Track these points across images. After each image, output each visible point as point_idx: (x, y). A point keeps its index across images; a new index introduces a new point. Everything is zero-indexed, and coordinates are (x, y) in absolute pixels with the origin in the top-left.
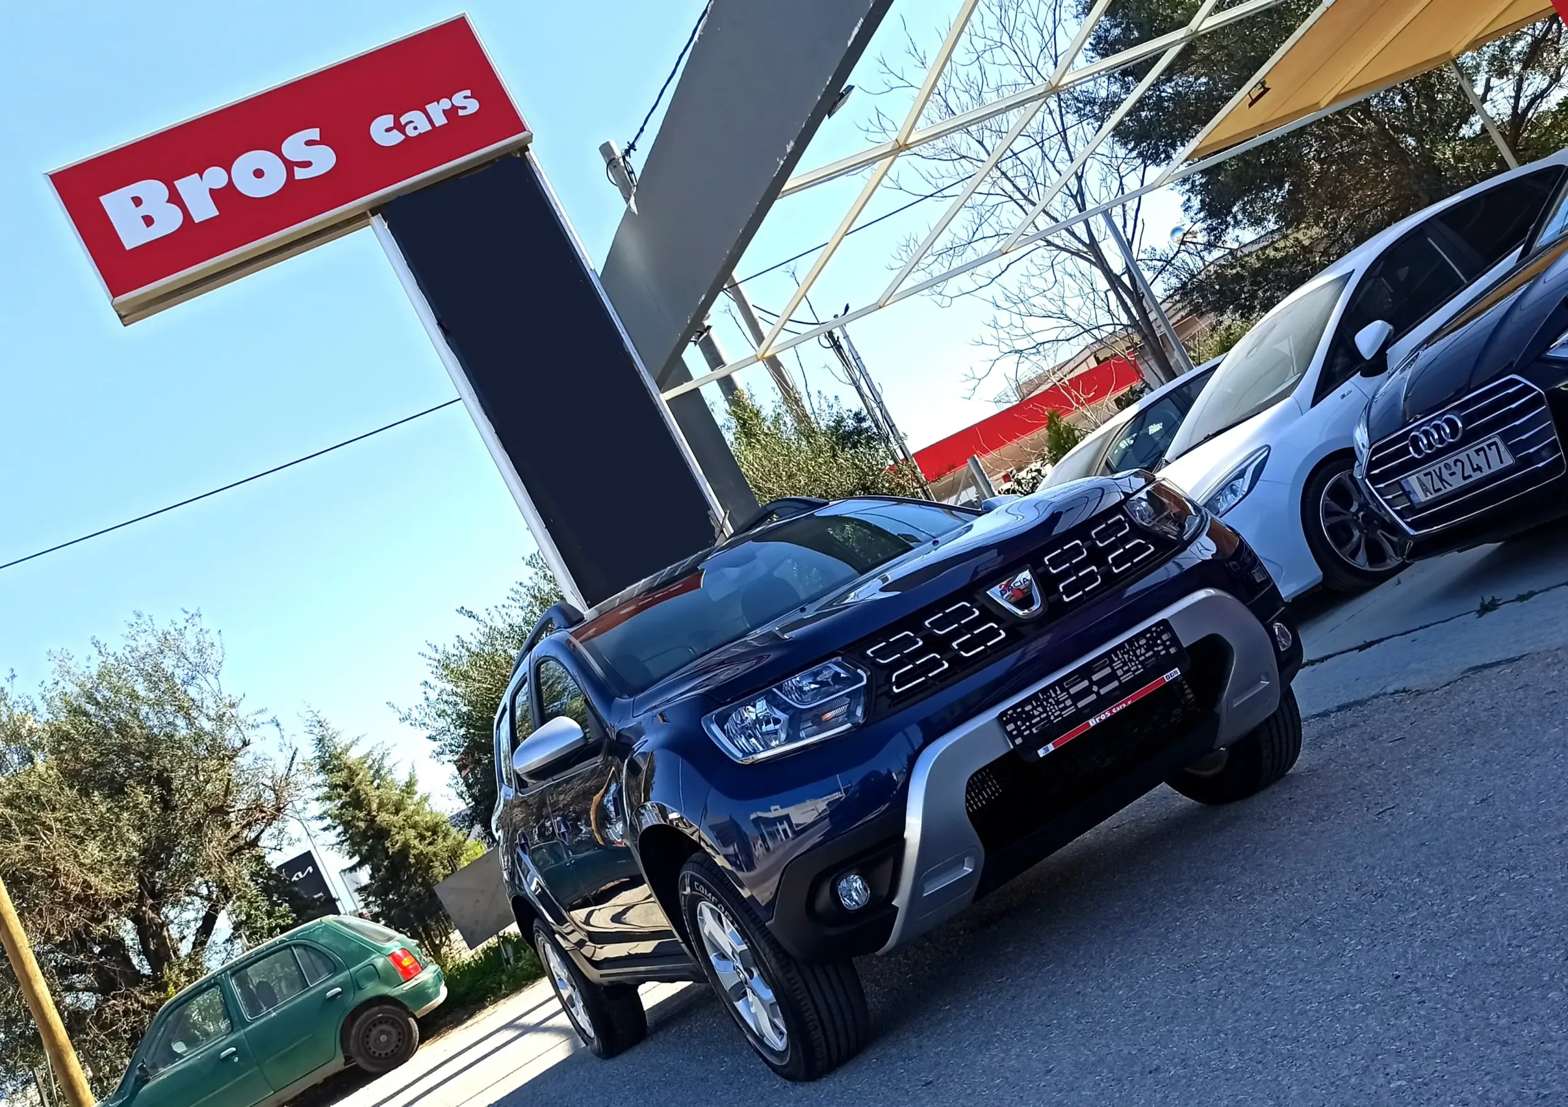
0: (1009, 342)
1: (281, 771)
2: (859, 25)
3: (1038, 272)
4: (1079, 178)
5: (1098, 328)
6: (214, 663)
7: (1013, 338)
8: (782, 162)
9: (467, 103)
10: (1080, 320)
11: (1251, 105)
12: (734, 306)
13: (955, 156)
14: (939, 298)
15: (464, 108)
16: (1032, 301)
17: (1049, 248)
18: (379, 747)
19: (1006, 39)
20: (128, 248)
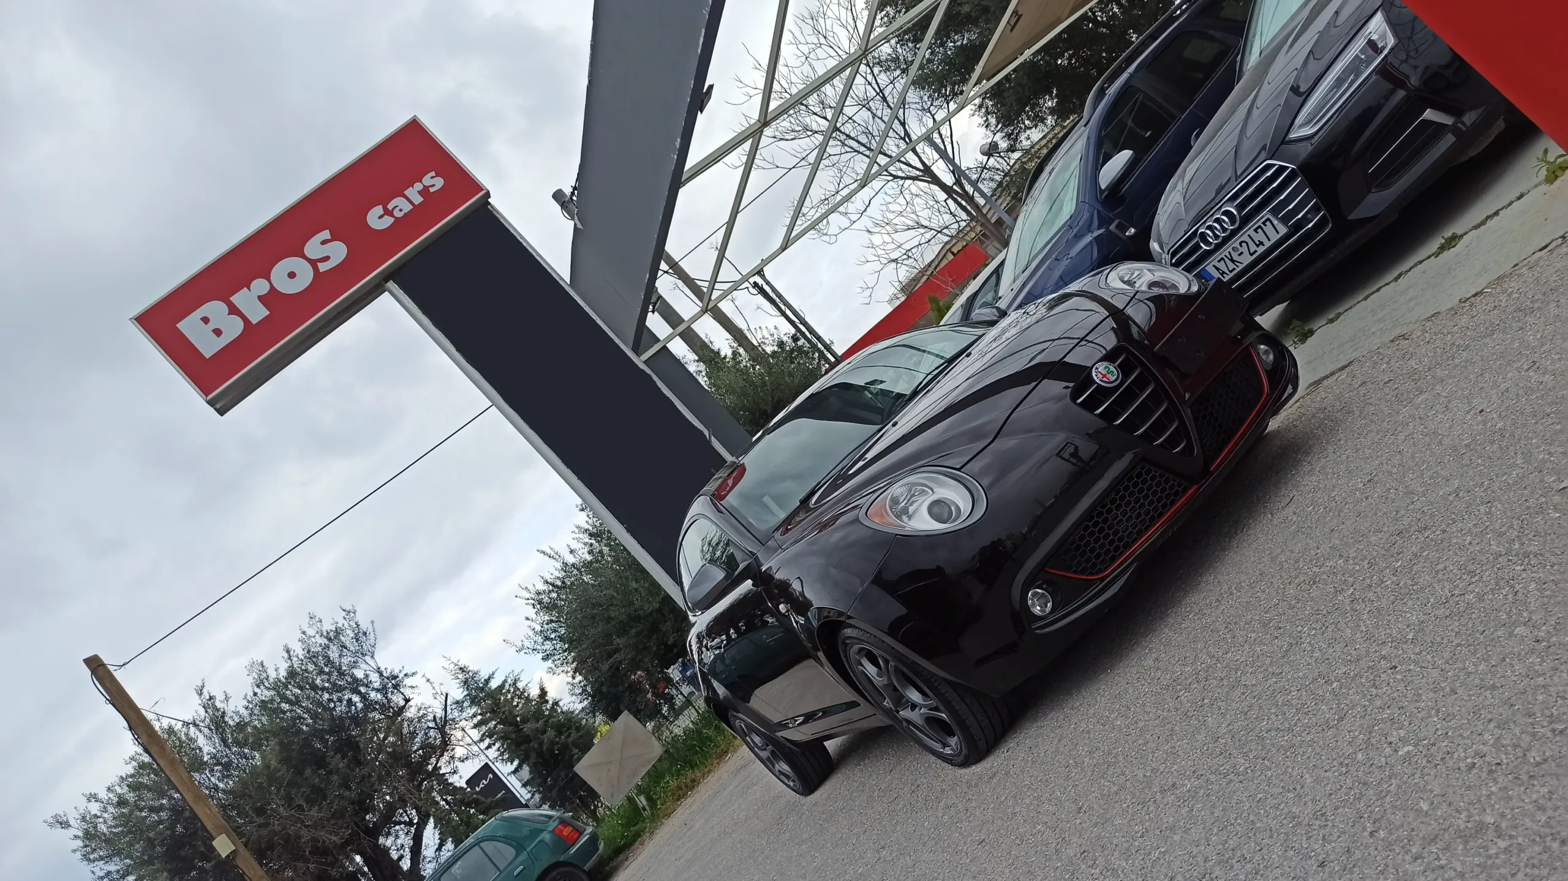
0: (886, 256)
1: (440, 713)
2: (703, 34)
3: (893, 200)
4: (903, 124)
5: (947, 227)
6: (369, 647)
7: (888, 252)
8: (676, 157)
9: (434, 182)
10: (932, 225)
11: (1012, 30)
12: (680, 283)
13: (809, 133)
14: (826, 238)
15: (433, 186)
16: (894, 221)
17: (896, 180)
18: (511, 675)
19: (823, 40)
20: (207, 357)
